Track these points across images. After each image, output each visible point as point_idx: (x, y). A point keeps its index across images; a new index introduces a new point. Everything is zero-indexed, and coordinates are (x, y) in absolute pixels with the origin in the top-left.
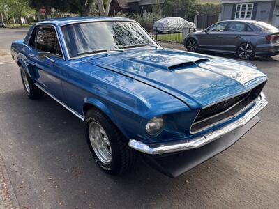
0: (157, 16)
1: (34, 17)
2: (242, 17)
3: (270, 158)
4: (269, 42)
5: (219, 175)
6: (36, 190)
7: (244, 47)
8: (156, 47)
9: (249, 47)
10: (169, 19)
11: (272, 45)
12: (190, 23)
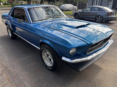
0: (61, 3)
1: (7, 3)
2: (96, 4)
3: (113, 63)
4: (108, 16)
5: (95, 70)
6: (21, 78)
7: (98, 17)
8: (67, 18)
9: (100, 18)
10: (66, 5)
11: (110, 17)
12: (75, 7)
